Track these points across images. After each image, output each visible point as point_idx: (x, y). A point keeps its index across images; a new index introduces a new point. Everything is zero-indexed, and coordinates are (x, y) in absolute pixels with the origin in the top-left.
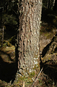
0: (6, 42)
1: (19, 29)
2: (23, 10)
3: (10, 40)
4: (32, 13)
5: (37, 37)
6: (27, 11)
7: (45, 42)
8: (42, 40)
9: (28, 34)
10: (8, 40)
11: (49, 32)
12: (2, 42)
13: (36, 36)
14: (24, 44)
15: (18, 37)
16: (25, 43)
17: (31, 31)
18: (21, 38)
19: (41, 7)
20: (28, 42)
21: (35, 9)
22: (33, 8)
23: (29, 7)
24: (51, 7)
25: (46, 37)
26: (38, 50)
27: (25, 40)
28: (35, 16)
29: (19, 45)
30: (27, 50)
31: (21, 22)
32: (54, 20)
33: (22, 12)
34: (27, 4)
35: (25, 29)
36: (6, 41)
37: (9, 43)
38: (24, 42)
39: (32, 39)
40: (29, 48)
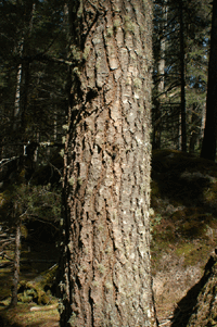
0: (29, 288)
1: (70, 245)
2: (83, 175)
3: (46, 277)
4: (116, 182)
5: (142, 270)
6: (96, 176)
7: (179, 280)
8: (168, 270)
9: (105, 260)
10: (39, 279)
11: (192, 239)
12: (13, 287)
13: (136, 267)
14: (91, 301)
15: (69, 273)
16: (97, 298)
17: (115, 249)
18: (77, 277)
19: (149, 158)
20: (106, 290)
21: (124, 165)
22: (117, 165)
23: (103, 162)
24: (193, 143)
25: (183, 259)
26: (147, 318)
27: (94, 283)
28: (126, 193)
29: (73, 305)
30: (106, 321)
31: (77, 216)
32: (205, 193)
33: (78, 182)
34: (96, 151)
35: (94, 244)
36: (30, 284)
37: (41, 292)
38: (90, 291)
39: (120, 277)
40: (114, 313)
